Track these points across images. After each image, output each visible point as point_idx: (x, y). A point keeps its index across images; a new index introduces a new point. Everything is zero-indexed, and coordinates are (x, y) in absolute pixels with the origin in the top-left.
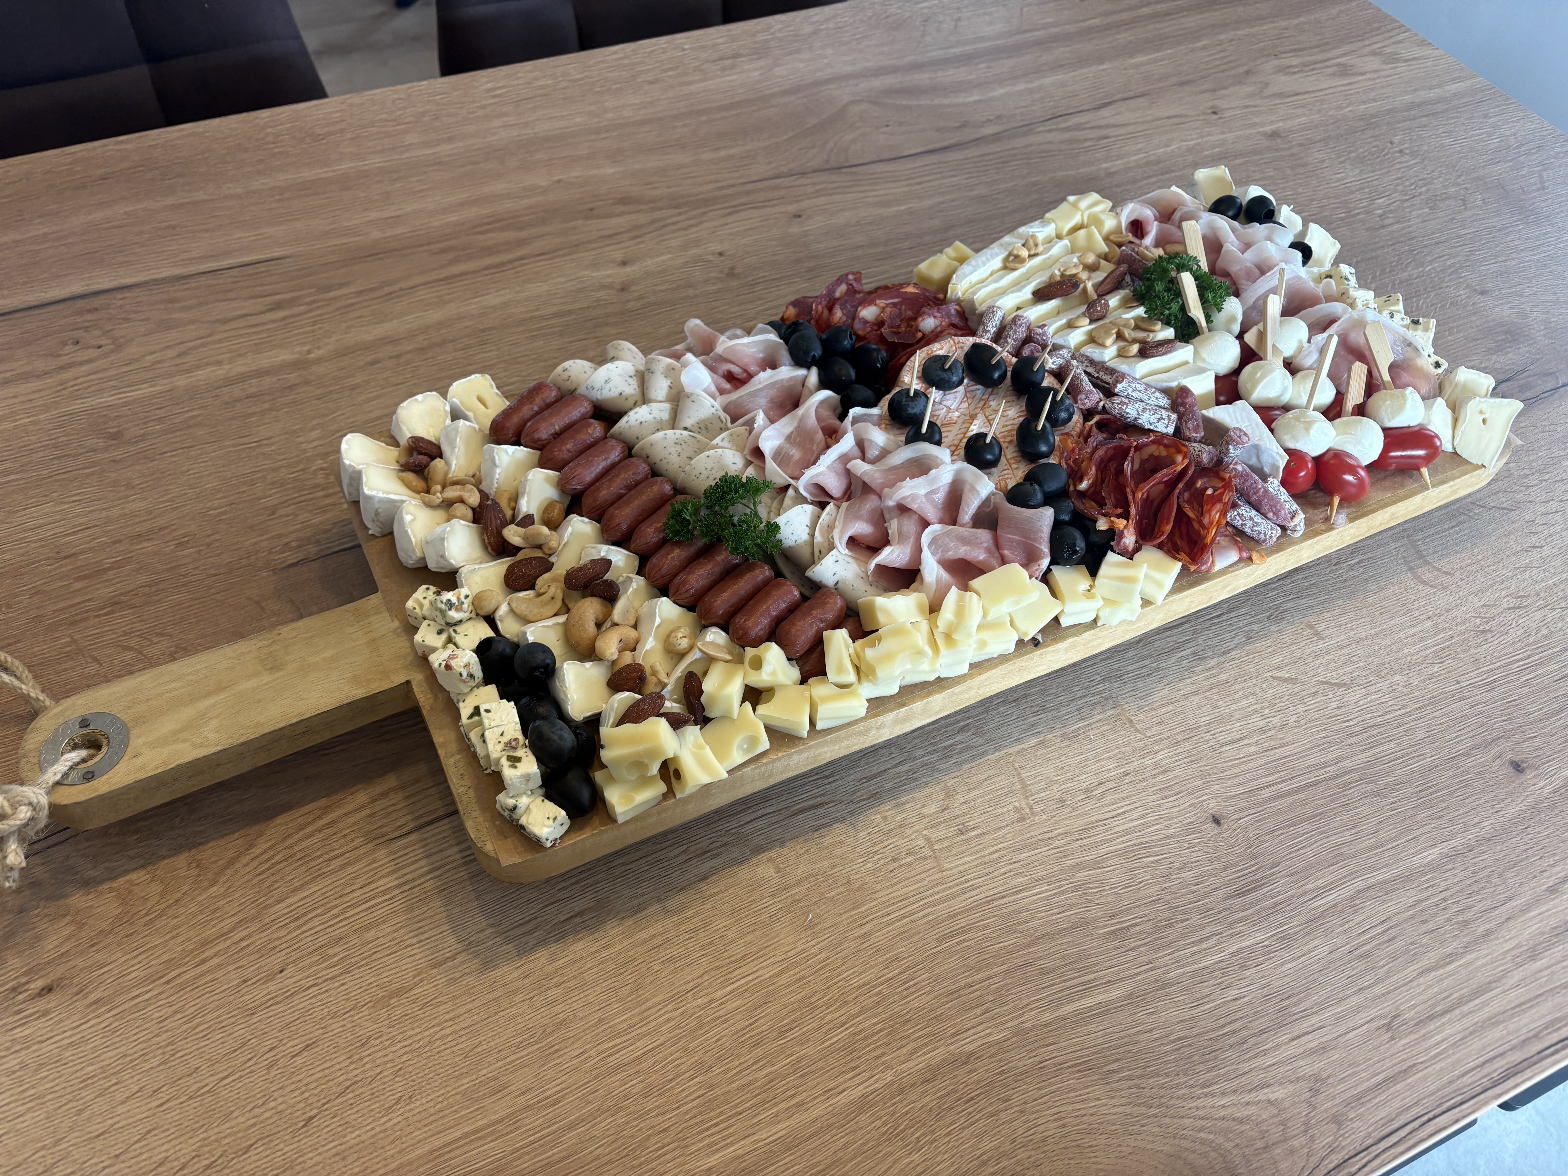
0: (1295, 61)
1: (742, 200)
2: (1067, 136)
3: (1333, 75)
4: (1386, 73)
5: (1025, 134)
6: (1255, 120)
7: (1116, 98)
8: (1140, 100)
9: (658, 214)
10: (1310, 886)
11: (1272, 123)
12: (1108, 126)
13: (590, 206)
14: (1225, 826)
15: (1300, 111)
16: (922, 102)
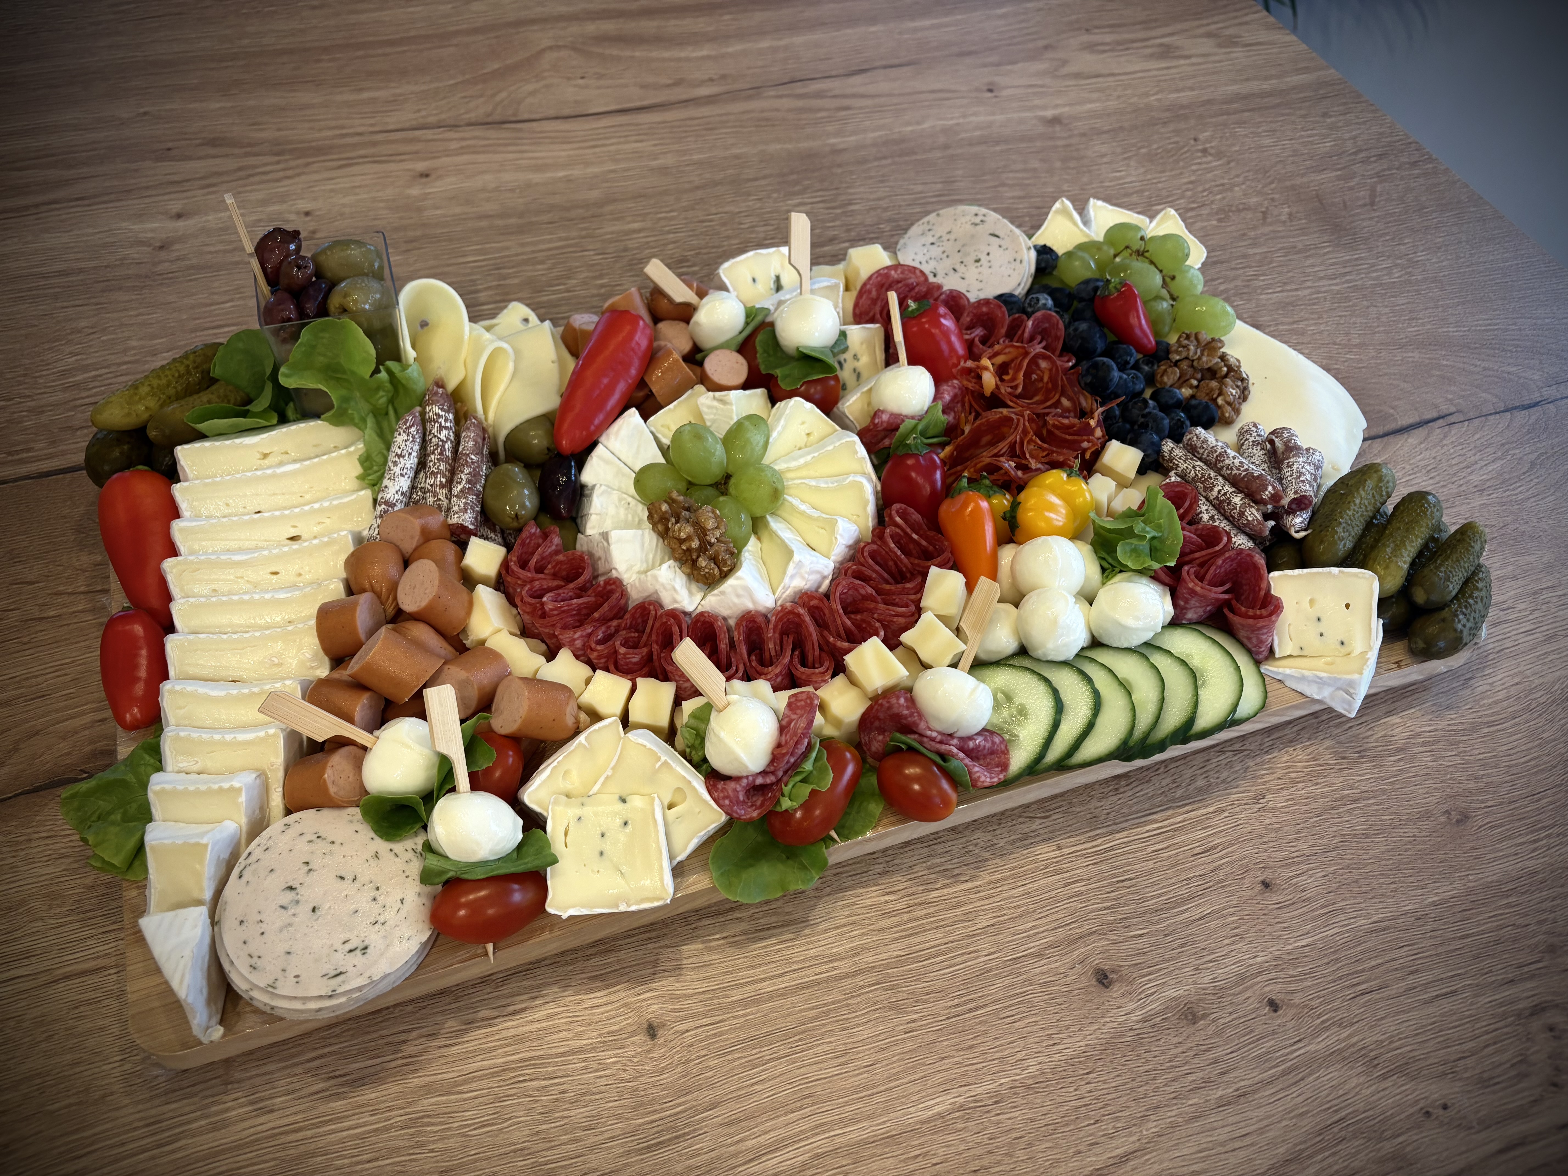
0: (1108, 38)
1: (362, 152)
2: (800, 103)
3: (1152, 56)
4: (1217, 58)
5: (749, 98)
6: (1037, 102)
7: (877, 64)
8: (905, 69)
9: (252, 161)
10: (749, 1143)
11: (1056, 106)
12: (854, 96)
13: (170, 145)
14: (662, 1040)
15: (1095, 96)
16: (637, 54)
